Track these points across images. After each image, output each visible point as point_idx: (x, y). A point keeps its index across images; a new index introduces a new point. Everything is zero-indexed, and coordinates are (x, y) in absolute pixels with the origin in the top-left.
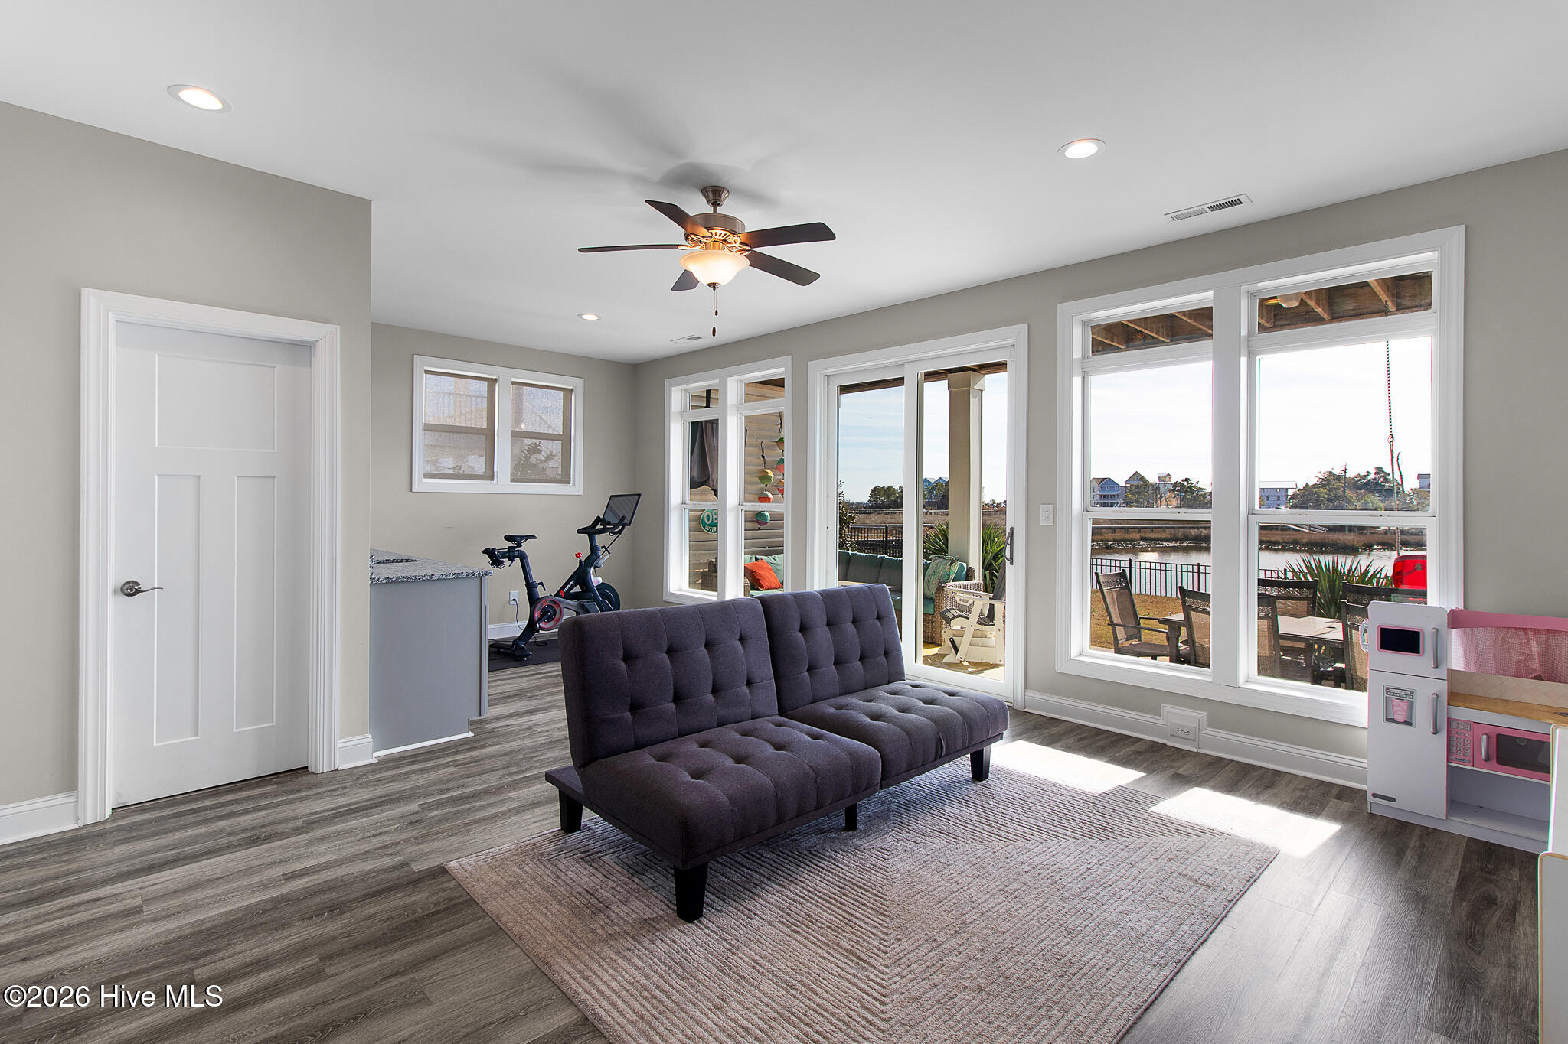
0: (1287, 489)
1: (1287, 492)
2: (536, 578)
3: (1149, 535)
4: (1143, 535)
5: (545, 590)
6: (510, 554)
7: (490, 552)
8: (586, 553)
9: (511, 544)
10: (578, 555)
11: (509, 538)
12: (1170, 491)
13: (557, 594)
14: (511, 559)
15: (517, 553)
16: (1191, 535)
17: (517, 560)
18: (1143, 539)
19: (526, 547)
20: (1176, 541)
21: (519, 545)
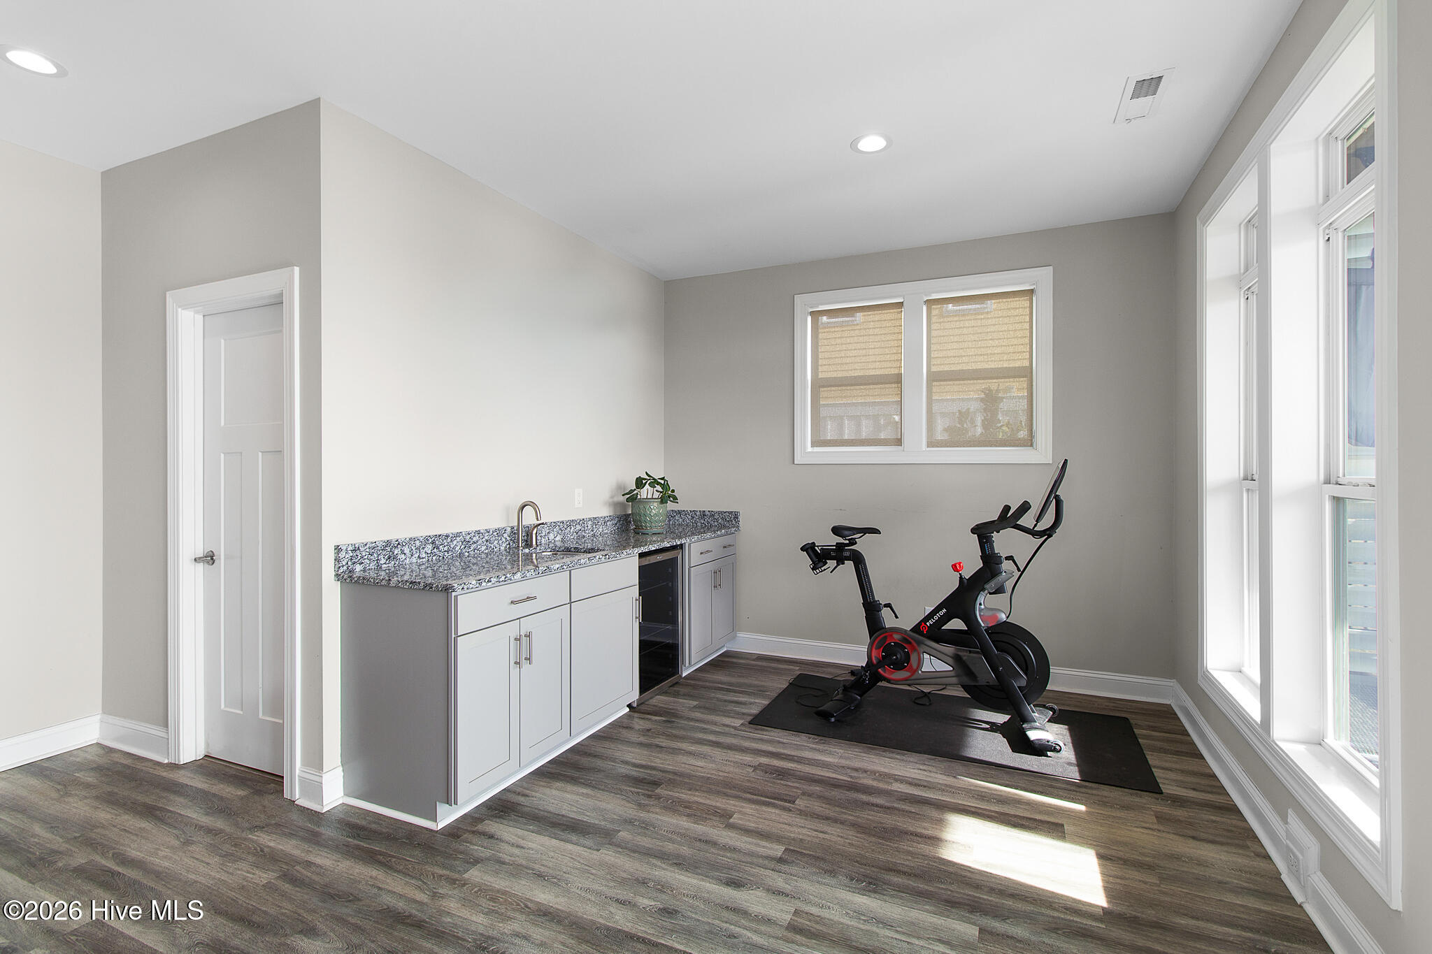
2: (880, 596)
5: (897, 617)
6: (840, 554)
7: (809, 549)
8: (972, 565)
9: (841, 540)
10: (955, 567)
11: (837, 531)
13: (916, 629)
14: (840, 561)
15: (847, 554)
17: (849, 564)
19: (863, 545)
21: (853, 542)
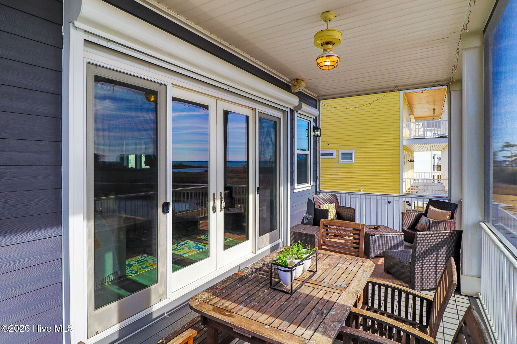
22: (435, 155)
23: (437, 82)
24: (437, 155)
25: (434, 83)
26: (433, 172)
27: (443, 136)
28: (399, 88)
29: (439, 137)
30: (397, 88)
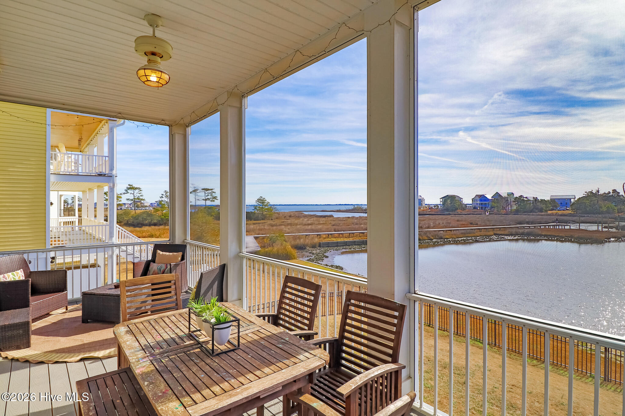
0: (571, 199)
1: (571, 201)
3: (498, 232)
4: (495, 232)
12: (513, 201)
16: (520, 232)
18: (495, 234)
20: (512, 235)
22: (61, 196)
23: (163, 120)
24: (63, 196)
25: (160, 121)
26: (59, 218)
27: (102, 175)
28: (124, 116)
29: (97, 175)
30: (120, 115)
